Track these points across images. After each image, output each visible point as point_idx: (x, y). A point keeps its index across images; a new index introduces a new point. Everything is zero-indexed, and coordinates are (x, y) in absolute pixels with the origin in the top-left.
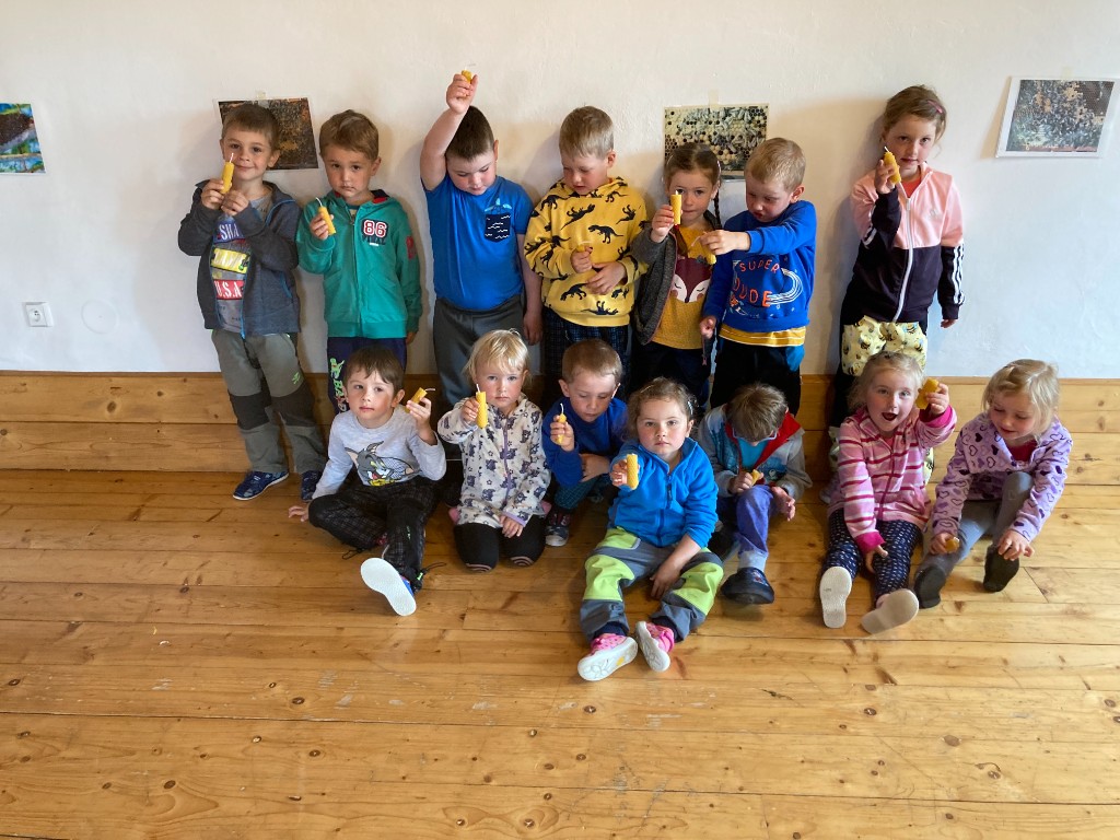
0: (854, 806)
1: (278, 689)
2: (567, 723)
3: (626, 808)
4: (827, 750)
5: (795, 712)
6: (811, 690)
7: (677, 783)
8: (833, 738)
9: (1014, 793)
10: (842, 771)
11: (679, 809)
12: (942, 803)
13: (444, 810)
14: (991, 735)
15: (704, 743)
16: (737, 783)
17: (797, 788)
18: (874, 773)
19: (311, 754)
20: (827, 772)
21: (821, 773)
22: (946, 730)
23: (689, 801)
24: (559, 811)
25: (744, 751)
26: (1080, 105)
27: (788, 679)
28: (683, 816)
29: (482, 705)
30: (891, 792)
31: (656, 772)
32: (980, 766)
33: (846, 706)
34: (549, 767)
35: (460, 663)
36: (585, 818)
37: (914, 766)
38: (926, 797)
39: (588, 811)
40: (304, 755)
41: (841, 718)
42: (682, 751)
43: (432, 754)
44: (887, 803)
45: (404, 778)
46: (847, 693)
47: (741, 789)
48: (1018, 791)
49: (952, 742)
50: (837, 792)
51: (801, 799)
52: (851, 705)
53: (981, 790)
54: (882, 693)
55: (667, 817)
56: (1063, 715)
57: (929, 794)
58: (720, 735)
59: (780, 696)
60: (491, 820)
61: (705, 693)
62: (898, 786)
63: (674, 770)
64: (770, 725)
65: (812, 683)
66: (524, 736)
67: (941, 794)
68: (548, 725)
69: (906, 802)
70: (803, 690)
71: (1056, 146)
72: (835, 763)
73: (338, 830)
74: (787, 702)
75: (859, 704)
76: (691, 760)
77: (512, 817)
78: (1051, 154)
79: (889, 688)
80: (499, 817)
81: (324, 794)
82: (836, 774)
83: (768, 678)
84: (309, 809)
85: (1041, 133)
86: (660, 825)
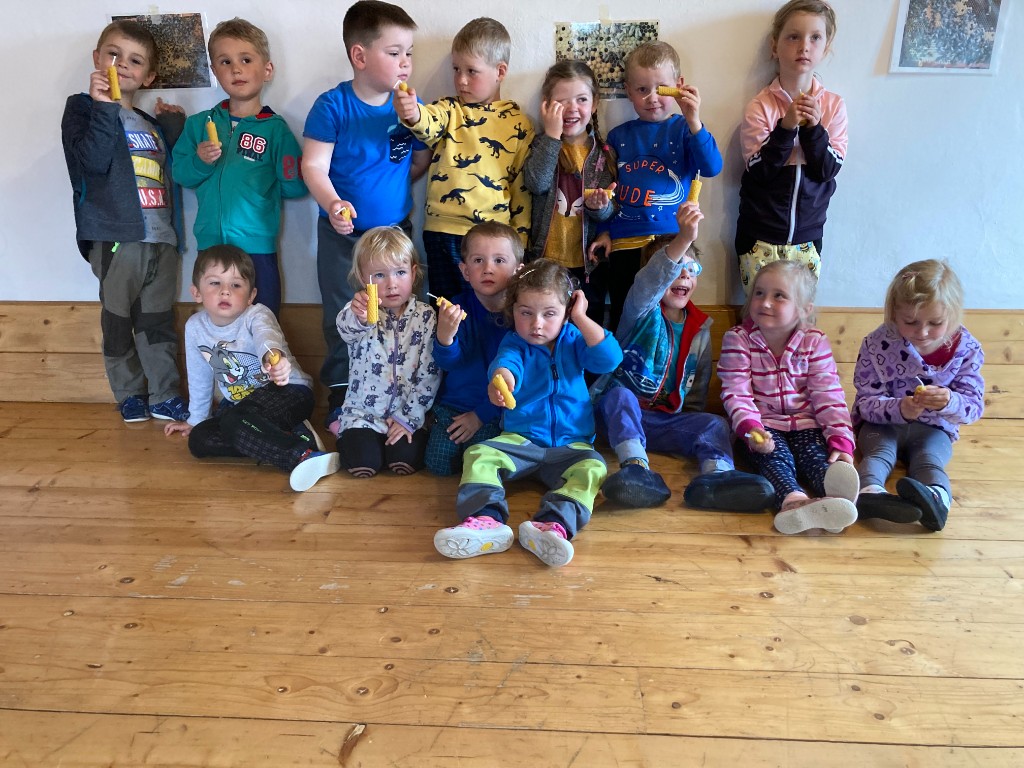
0: (745, 678)
1: (109, 571)
2: (424, 601)
3: (478, 678)
4: (716, 628)
5: (680, 594)
6: (701, 576)
7: (540, 656)
8: (724, 618)
9: (931, 668)
10: (732, 647)
11: (539, 680)
12: (848, 676)
13: (266, 678)
14: (902, 615)
15: (576, 620)
16: (610, 657)
17: (680, 662)
18: (769, 649)
19: (127, 626)
20: (715, 647)
21: (707, 648)
22: (851, 611)
23: (553, 673)
24: (400, 680)
25: (620, 628)
26: (970, 20)
27: (675, 567)
28: (544, 687)
29: (332, 586)
30: (788, 666)
31: (518, 646)
32: (891, 643)
33: (739, 590)
34: (397, 640)
35: (315, 550)
36: (428, 687)
37: (814, 642)
38: (828, 670)
39: (434, 681)
40: (117, 627)
41: (733, 600)
42: (550, 628)
43: (265, 627)
44: (783, 676)
45: (226, 648)
46: (741, 580)
47: (615, 662)
48: (937, 666)
49: (858, 621)
50: (726, 666)
51: (685, 672)
52: (745, 590)
53: (893, 664)
54: (780, 579)
55: (525, 687)
56: (982, 599)
57: (832, 667)
58: (595, 614)
59: (666, 581)
60: (318, 687)
61: (583, 576)
62: (796, 660)
63: (540, 644)
64: (653, 606)
65: (703, 571)
66: (373, 613)
67: (845, 668)
68: (401, 604)
69: (806, 675)
70: (691, 576)
71: (948, 63)
72: (724, 639)
73: (136, 695)
74: (673, 586)
75: (754, 589)
76: (559, 635)
77: (344, 685)
78: (944, 70)
79: (787, 575)
80: (329, 685)
81: (129, 662)
82: (726, 650)
83: (652, 566)
84: (109, 676)
85: (933, 49)
86: (516, 694)
